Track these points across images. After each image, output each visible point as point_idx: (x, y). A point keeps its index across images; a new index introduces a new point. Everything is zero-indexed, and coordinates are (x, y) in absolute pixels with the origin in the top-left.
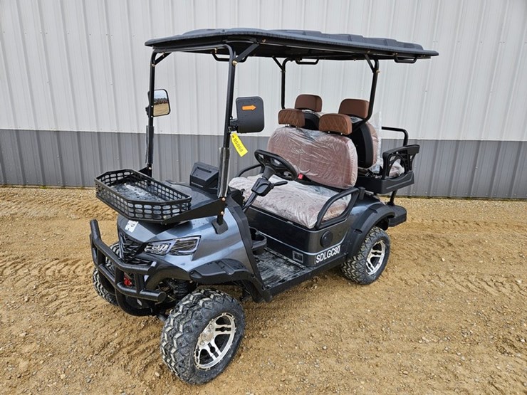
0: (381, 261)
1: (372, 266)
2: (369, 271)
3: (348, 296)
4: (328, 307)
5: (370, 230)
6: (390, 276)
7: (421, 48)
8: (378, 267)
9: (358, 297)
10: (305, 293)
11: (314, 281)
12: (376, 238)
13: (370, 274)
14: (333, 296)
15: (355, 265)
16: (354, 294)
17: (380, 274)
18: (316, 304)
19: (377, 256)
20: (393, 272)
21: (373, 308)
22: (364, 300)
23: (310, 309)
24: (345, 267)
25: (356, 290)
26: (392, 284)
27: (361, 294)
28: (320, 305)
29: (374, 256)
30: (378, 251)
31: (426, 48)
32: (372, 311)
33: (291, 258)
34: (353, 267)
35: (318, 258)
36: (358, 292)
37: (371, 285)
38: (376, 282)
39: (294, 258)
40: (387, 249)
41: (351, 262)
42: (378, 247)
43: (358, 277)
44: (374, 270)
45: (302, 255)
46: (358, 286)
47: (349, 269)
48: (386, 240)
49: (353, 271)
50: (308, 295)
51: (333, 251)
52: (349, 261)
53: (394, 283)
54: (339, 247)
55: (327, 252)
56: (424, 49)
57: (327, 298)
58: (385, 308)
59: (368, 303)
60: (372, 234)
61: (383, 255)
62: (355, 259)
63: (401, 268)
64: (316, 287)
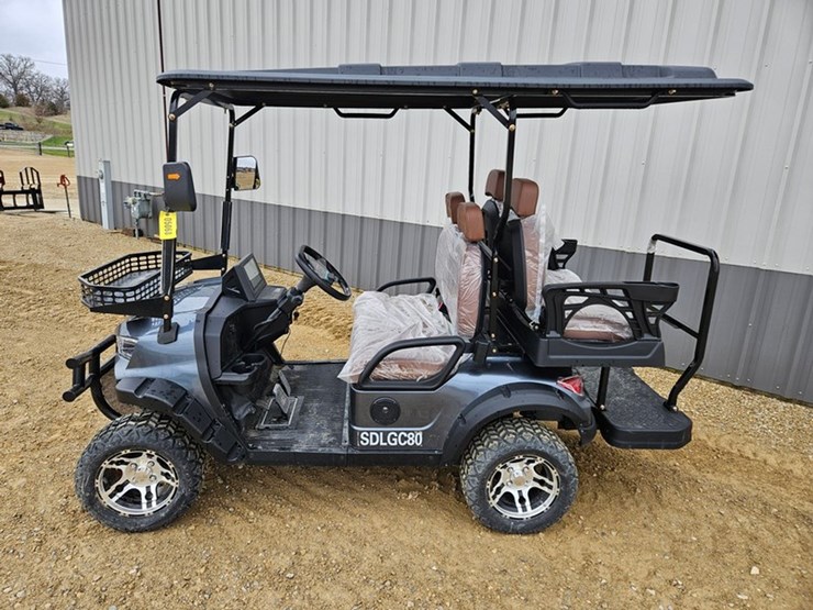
7: (711, 74)
13: (509, 513)
31: (724, 74)
35: (362, 437)
44: (529, 513)
54: (420, 434)
55: (386, 433)
56: (719, 77)
64: (410, 497)
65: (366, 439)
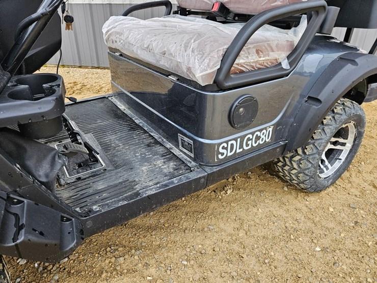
0: (343, 156)
1: (327, 162)
2: (322, 172)
3: (281, 212)
4: (242, 234)
5: (336, 101)
6: (354, 179)
8: (337, 165)
9: (299, 216)
10: (210, 200)
11: (230, 180)
12: (344, 117)
13: (323, 176)
14: (255, 210)
15: (299, 162)
16: (291, 208)
17: (339, 176)
18: (222, 225)
19: (338, 147)
20: (359, 172)
21: (326, 242)
22: (309, 224)
23: (209, 234)
24: (280, 164)
25: (295, 202)
26: (358, 194)
27: (305, 208)
28: (229, 227)
29: (332, 147)
30: (341, 140)
32: (324, 250)
33: (177, 146)
34: (295, 166)
35: (221, 150)
36: (299, 205)
37: (323, 193)
38: (331, 189)
39: (180, 146)
40: (359, 136)
41: (292, 157)
42: (341, 133)
43: (303, 183)
44: (330, 170)
45: (191, 142)
46: (301, 195)
47: (287, 168)
48: (359, 122)
49: (294, 172)
50: (213, 204)
51: (258, 138)
52: (289, 155)
53: (363, 191)
54: (271, 129)
55: (242, 138)
57: (242, 214)
58: (349, 244)
59: (318, 232)
60: (338, 109)
61: (349, 146)
62: (300, 151)
63: (371, 167)
64: (229, 192)
65: (225, 151)
